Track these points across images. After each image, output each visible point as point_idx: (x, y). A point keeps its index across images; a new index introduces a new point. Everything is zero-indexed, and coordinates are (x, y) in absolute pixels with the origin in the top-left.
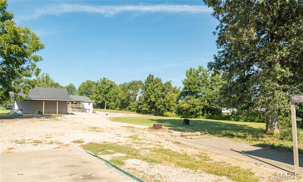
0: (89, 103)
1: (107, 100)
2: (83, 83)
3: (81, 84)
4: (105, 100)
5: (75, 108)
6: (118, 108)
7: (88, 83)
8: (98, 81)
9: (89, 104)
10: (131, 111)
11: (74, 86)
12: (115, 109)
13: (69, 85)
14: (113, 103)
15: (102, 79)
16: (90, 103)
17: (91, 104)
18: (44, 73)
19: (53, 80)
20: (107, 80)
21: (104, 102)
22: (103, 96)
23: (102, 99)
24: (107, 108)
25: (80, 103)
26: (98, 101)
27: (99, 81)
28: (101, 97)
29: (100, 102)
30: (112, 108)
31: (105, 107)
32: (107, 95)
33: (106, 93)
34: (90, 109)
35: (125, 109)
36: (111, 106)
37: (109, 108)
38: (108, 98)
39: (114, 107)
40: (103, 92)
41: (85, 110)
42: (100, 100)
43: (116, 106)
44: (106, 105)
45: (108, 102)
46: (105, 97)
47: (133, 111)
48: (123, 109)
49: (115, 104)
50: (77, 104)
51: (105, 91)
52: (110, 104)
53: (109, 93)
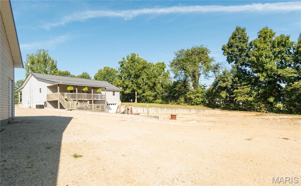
0: (114, 92)
1: (140, 88)
2: (100, 71)
3: (97, 72)
4: (135, 88)
5: (86, 101)
6: (160, 101)
7: (106, 69)
8: (123, 59)
9: (114, 95)
11: (88, 75)
12: (153, 103)
13: (82, 74)
14: (150, 91)
15: (130, 55)
16: (116, 93)
17: (118, 94)
18: (41, 50)
19: (55, 61)
20: (136, 57)
21: (134, 91)
22: (132, 81)
23: (132, 86)
24: (139, 101)
25: (98, 91)
26: (125, 90)
27: (126, 59)
28: (130, 84)
29: (128, 91)
30: (147, 101)
31: (136, 100)
32: (140, 81)
33: (137, 76)
34: (115, 103)
35: (176, 102)
36: (147, 97)
37: (143, 100)
38: (141, 84)
39: (151, 98)
40: (132, 76)
41: (108, 105)
42: (129, 89)
43: (155, 97)
44: (137, 96)
45: (140, 91)
46: (136, 83)
47: (197, 104)
48: (171, 102)
49: (154, 94)
50: (91, 93)
51: (136, 73)
52: (144, 94)
53: (142, 76)
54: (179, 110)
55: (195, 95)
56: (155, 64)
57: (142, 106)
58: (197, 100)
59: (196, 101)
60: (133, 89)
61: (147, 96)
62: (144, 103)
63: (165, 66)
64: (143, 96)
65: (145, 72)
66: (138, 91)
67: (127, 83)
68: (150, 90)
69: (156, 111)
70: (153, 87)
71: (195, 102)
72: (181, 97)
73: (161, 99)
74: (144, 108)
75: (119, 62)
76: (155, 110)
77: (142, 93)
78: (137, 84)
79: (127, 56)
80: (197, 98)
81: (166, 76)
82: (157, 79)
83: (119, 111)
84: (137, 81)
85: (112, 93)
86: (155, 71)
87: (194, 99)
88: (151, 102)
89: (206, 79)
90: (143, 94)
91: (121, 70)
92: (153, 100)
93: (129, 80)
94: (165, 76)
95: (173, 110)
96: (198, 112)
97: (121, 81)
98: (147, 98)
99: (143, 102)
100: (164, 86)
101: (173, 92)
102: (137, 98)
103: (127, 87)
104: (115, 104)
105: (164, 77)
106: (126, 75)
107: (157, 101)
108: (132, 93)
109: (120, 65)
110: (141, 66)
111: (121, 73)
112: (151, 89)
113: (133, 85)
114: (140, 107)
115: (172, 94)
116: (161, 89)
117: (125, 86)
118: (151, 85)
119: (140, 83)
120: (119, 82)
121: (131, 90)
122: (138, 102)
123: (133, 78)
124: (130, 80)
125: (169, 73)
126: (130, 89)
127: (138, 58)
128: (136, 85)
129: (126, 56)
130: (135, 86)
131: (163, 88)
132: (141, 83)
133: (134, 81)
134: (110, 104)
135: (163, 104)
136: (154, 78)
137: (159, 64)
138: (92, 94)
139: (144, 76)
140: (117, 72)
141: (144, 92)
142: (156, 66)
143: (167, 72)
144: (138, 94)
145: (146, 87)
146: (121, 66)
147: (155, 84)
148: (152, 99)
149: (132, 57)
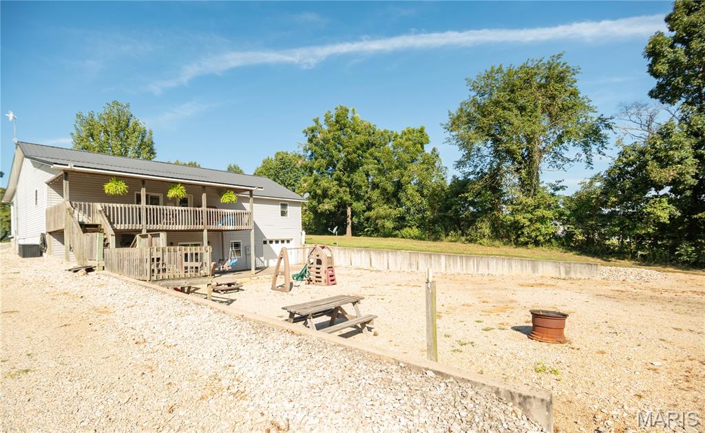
0: (284, 206)
1: (358, 198)
4: (347, 197)
6: (415, 231)
7: (280, 157)
8: (316, 121)
9: (283, 214)
10: (525, 244)
12: (395, 236)
14: (385, 206)
15: (334, 112)
16: (289, 209)
17: (296, 214)
20: (350, 115)
21: (342, 205)
22: (339, 180)
23: (338, 192)
24: (357, 231)
25: (225, 199)
26: (319, 203)
27: (322, 122)
28: (333, 187)
29: (327, 206)
30: (377, 231)
31: (349, 229)
32: (358, 177)
33: (351, 166)
34: (288, 238)
35: (463, 235)
36: (380, 222)
37: (366, 230)
38: (361, 187)
39: (389, 224)
40: (339, 165)
41: (265, 242)
42: (330, 199)
43: (401, 222)
44: (351, 219)
45: (359, 206)
46: (349, 185)
47: (537, 243)
48: (447, 235)
49: (396, 212)
50: (200, 206)
51: (349, 157)
52: (372, 214)
53: (365, 166)
54: (493, 263)
55: (529, 216)
56: (400, 134)
57: (366, 248)
58: (538, 229)
59: (533, 234)
60: (341, 198)
61: (377, 218)
62: (370, 236)
63: (427, 139)
64: (368, 219)
65: (371, 154)
66: (355, 204)
67: (324, 183)
68: (385, 203)
69: (410, 265)
70: (395, 195)
71: (530, 237)
72: (482, 221)
73: (417, 227)
74: (372, 253)
75: (304, 132)
76: (406, 262)
77: (364, 211)
78: (350, 187)
79: (326, 115)
80: (538, 225)
81: (431, 163)
82: (406, 173)
83: (283, 270)
84: (352, 180)
85: (278, 208)
86: (400, 150)
87: (529, 226)
88: (388, 235)
89: (556, 169)
90: (367, 214)
91: (309, 153)
92: (395, 229)
93: (332, 175)
94: (428, 163)
95: (471, 263)
96: (567, 273)
97: (311, 180)
98: (377, 224)
99: (367, 235)
100: (425, 191)
101: (454, 208)
102: (350, 224)
103: (325, 194)
104: (288, 241)
105: (425, 166)
106: (324, 162)
107: (406, 231)
108: (338, 210)
109: (307, 138)
110: (361, 138)
111: (311, 159)
112: (388, 199)
113: (340, 189)
114: (361, 251)
115: (450, 213)
116: (418, 199)
117: (319, 192)
118: (390, 188)
119: (359, 183)
120: (305, 181)
121: (334, 202)
122: (354, 234)
123: (341, 171)
124: (334, 176)
125: (438, 156)
126: (333, 200)
127: (353, 118)
128: (348, 189)
129: (324, 114)
130: (345, 191)
131: (422, 195)
132: (363, 184)
133: (344, 178)
134: (271, 242)
135: (424, 240)
136: (398, 170)
137: (410, 132)
138: (204, 208)
139: (371, 166)
140: (300, 157)
141: (369, 209)
142: (401, 138)
143: (432, 153)
144: (353, 213)
145: (375, 194)
146: (310, 141)
147: (399, 186)
148: (392, 226)
149: (338, 116)
